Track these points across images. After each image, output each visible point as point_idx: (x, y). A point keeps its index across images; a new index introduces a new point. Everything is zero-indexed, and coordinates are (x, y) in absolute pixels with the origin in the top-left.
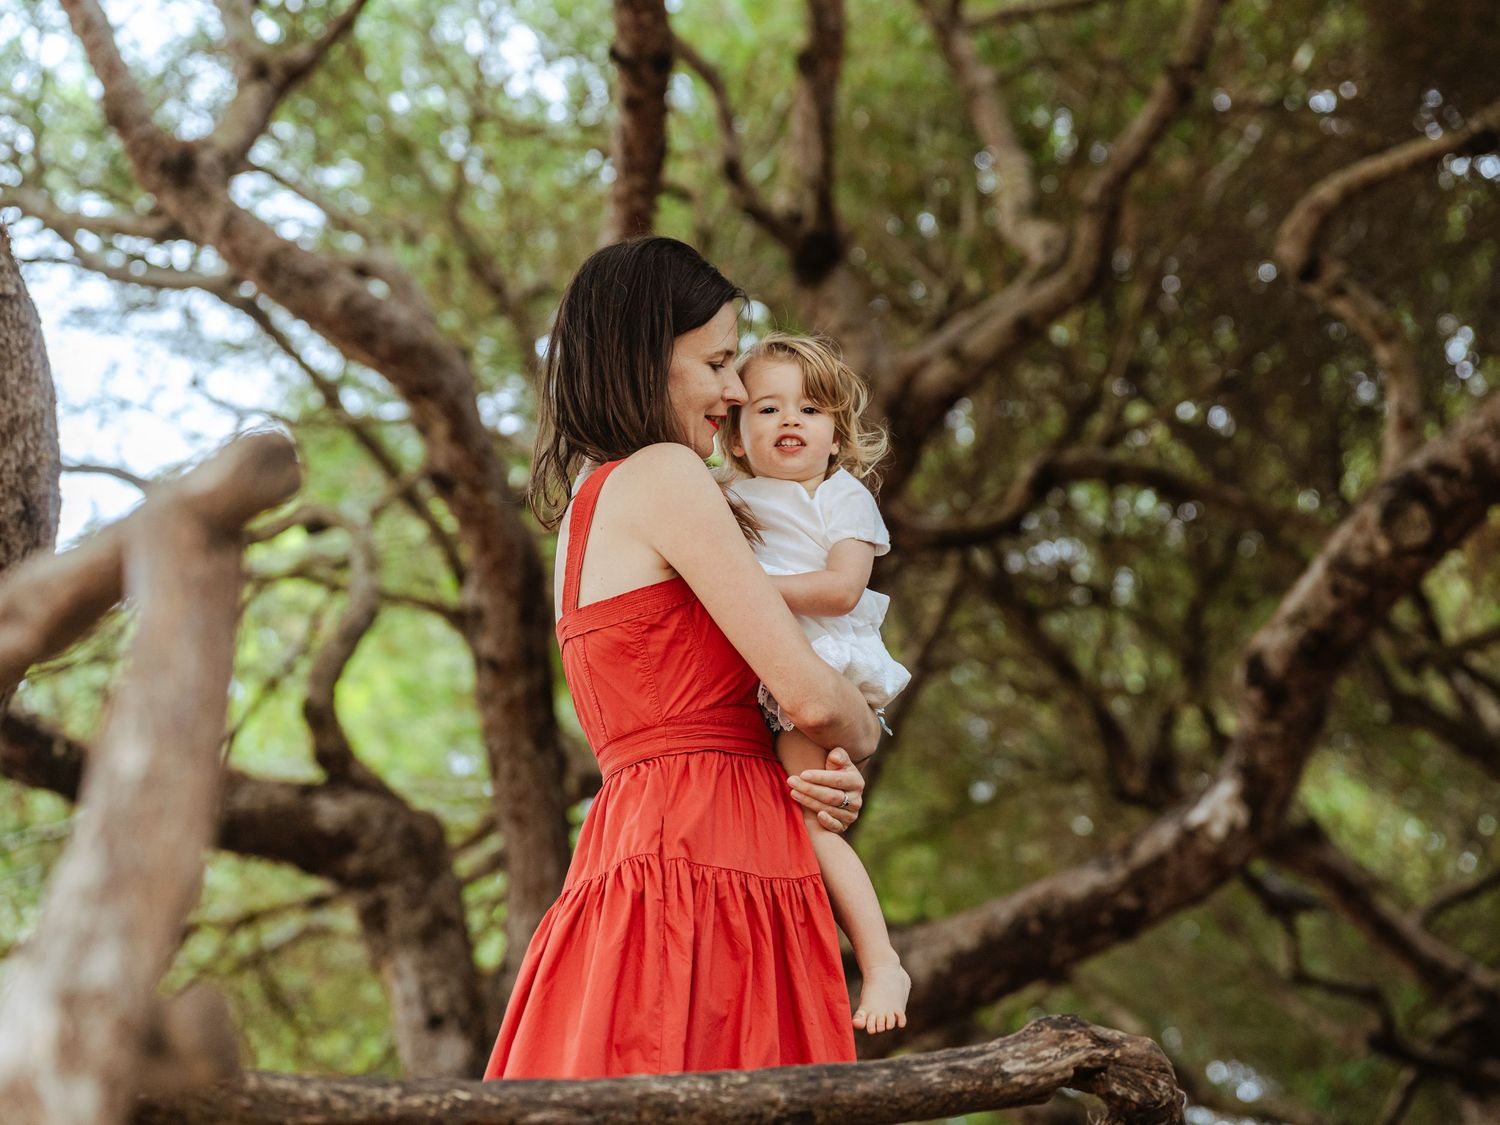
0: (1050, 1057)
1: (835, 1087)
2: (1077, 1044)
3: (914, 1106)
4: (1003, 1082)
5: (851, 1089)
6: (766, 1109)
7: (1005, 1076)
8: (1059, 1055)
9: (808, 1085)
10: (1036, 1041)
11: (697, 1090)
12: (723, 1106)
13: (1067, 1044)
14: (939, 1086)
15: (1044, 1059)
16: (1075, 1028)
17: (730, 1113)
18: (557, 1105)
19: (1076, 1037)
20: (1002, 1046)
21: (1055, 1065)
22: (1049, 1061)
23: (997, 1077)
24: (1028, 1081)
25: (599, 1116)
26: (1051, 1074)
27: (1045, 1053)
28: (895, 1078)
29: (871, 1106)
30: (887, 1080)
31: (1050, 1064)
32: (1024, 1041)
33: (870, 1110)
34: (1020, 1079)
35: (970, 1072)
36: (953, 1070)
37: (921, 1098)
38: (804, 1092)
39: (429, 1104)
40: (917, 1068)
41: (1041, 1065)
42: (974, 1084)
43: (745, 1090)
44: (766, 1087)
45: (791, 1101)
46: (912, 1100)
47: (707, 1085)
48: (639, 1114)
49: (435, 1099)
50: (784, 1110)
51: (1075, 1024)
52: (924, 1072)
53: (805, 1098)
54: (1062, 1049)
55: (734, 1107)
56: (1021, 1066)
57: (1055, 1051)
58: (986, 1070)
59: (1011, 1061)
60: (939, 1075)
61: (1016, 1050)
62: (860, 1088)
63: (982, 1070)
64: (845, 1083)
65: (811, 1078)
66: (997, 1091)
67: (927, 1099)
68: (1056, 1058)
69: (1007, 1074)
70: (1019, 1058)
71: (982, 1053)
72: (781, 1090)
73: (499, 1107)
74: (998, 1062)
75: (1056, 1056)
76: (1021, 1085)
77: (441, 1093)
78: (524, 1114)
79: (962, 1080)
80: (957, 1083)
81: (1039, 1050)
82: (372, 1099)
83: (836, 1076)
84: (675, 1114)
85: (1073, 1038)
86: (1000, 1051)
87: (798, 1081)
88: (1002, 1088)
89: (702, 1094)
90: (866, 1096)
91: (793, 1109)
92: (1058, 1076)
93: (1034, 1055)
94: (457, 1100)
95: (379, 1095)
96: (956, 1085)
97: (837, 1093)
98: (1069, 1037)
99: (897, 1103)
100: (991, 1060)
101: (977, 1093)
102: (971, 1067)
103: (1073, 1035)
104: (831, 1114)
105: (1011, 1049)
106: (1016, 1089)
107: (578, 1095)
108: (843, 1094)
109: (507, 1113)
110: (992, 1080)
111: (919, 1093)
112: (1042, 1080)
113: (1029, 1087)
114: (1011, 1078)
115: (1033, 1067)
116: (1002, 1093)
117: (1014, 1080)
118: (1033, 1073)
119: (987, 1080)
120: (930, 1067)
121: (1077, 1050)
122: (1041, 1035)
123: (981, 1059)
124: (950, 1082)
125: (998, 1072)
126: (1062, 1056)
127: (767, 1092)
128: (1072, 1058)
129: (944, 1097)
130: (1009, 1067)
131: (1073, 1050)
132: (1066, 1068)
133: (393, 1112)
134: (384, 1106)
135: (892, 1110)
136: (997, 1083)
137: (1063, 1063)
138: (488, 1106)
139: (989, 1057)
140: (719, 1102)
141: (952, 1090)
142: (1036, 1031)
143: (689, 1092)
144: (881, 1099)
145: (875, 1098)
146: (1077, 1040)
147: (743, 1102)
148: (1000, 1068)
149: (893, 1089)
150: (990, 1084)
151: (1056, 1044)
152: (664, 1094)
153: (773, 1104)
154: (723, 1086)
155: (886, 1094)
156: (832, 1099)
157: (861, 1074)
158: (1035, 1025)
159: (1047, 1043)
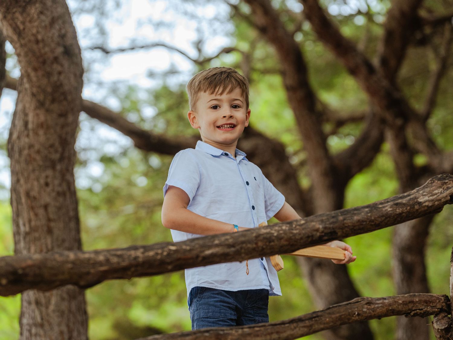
0: (438, 193)
1: (344, 219)
2: (450, 186)
3: (381, 222)
4: (419, 206)
5: (351, 219)
6: (314, 233)
7: (420, 203)
8: (442, 191)
9: (332, 220)
10: (432, 187)
11: (282, 230)
12: (295, 235)
13: (445, 187)
14: (391, 212)
15: (436, 194)
16: (448, 179)
17: (298, 237)
18: (217, 246)
19: (449, 183)
20: (418, 191)
21: (441, 196)
22: (438, 194)
23: (417, 204)
24: (430, 204)
25: (238, 247)
26: (441, 200)
27: (436, 191)
28: (371, 211)
29: (362, 225)
30: (367, 213)
31: (439, 195)
32: (427, 188)
33: (361, 226)
34: (427, 204)
35: (404, 204)
36: (397, 204)
37: (384, 218)
38: (331, 224)
39: (157, 254)
40: (380, 206)
41: (435, 196)
42: (406, 209)
43: (304, 226)
44: (313, 223)
45: (325, 228)
46: (380, 220)
47: (286, 227)
48: (256, 244)
49: (160, 251)
50: (323, 232)
51: (448, 178)
52: (384, 207)
53: (331, 226)
54: (443, 189)
55: (300, 234)
56: (426, 198)
57: (440, 190)
58: (411, 202)
59: (422, 197)
60: (390, 207)
61: (424, 192)
62: (356, 218)
63: (409, 203)
64: (348, 217)
65: (333, 217)
66: (417, 210)
67: (386, 218)
68: (441, 193)
69: (421, 202)
70: (425, 195)
71: (409, 195)
72: (320, 224)
73: (190, 250)
74: (416, 198)
75: (441, 192)
76: (427, 206)
77: (162, 248)
78: (203, 251)
79: (401, 208)
80: (399, 209)
81: (433, 191)
82: (130, 255)
83: (345, 214)
84: (273, 241)
85: (448, 184)
86: (417, 194)
87: (328, 219)
88: (419, 209)
89: (285, 231)
90: (359, 221)
91: (326, 231)
92: (443, 200)
93: (431, 193)
94: (170, 250)
95: (133, 253)
96: (399, 211)
97: (345, 221)
98: (446, 183)
99: (373, 222)
100: (413, 198)
101: (409, 212)
102: (404, 202)
103: (447, 182)
104: (344, 231)
105: (421, 192)
106: (426, 208)
107: (227, 240)
108: (348, 222)
109: (194, 253)
110: (414, 206)
111: (383, 216)
112: (436, 203)
113: (431, 206)
114: (423, 204)
115: (431, 198)
116: (420, 211)
117: (424, 204)
118: (432, 200)
119: (412, 206)
120: (386, 204)
121: (450, 188)
122: (434, 184)
123: (409, 198)
124: (396, 209)
125: (416, 202)
126: (443, 191)
127: (314, 226)
128: (448, 192)
129: (394, 216)
130: (421, 200)
131: (448, 188)
132: (447, 196)
133: (140, 260)
134: (136, 258)
135: (371, 225)
136: (417, 207)
137: (444, 195)
138: (185, 251)
139: (412, 197)
140: (292, 233)
141: (397, 213)
142: (432, 183)
143: (278, 231)
144: (366, 221)
145: (363, 221)
146: (449, 184)
147: (303, 232)
148: (417, 201)
149: (371, 216)
150: (414, 208)
151: (440, 187)
152: (267, 233)
153: (317, 230)
154: (294, 226)
155: (368, 219)
156: (343, 224)
157: (356, 212)
158: (431, 180)
159: (436, 187)
